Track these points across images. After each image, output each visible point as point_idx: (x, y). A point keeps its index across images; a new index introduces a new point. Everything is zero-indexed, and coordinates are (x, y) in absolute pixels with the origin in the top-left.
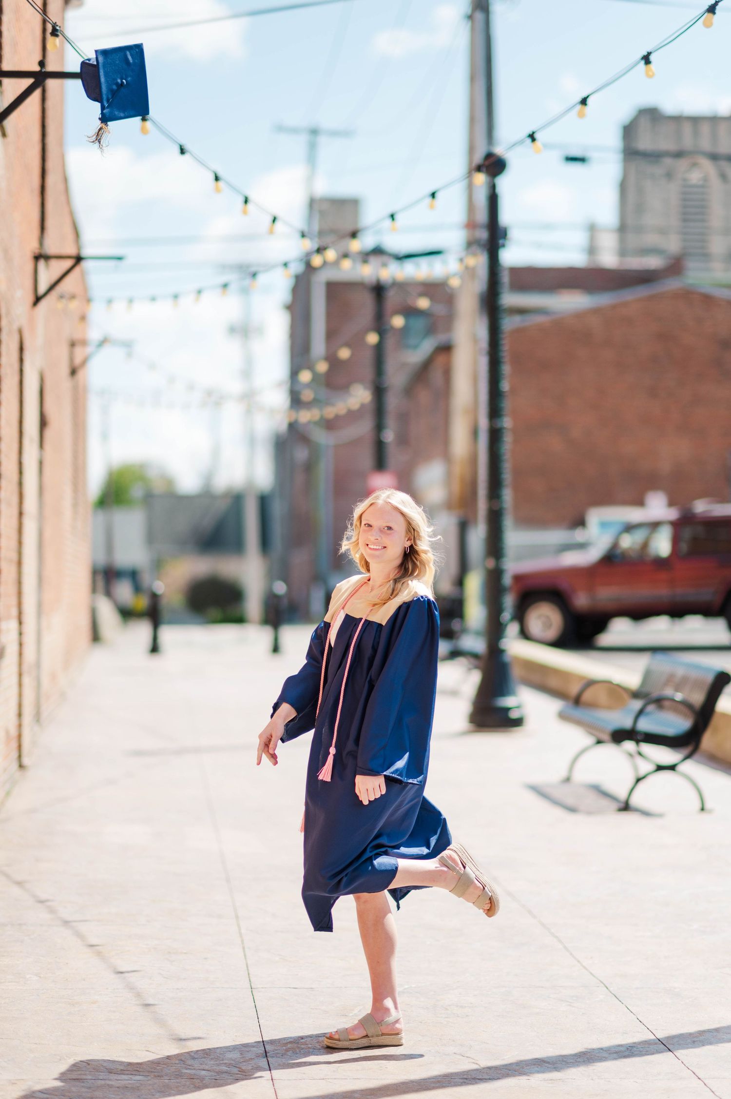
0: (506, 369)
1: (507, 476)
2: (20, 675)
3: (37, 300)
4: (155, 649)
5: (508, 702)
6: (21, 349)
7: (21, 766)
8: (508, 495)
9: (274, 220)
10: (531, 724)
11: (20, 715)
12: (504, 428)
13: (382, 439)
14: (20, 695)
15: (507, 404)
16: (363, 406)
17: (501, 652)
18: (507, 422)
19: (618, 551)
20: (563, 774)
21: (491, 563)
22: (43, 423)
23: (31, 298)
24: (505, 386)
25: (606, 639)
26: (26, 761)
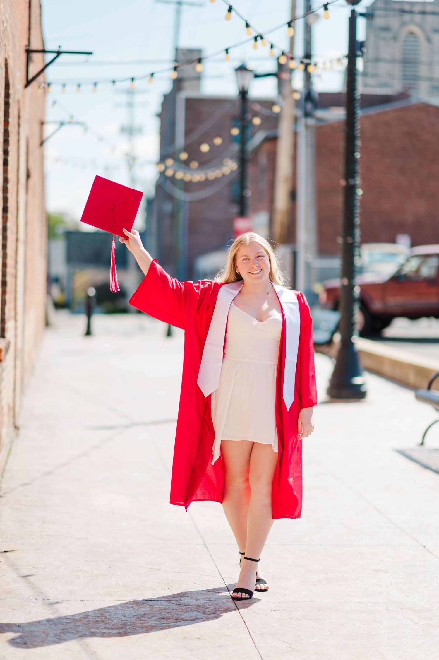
0: (359, 143)
1: (357, 221)
2: (15, 359)
3: (28, 83)
4: (88, 333)
5: (357, 380)
6: (19, 117)
7: (16, 428)
8: (358, 232)
9: (230, 9)
10: (370, 396)
11: (14, 389)
12: (357, 184)
13: (244, 194)
14: (15, 374)
15: (359, 168)
16: (232, 172)
17: (352, 344)
18: (358, 181)
19: (404, 273)
20: (420, 441)
21: (346, 282)
22: (28, 176)
23: (24, 82)
24: (358, 155)
25: (390, 332)
26: (19, 423)
